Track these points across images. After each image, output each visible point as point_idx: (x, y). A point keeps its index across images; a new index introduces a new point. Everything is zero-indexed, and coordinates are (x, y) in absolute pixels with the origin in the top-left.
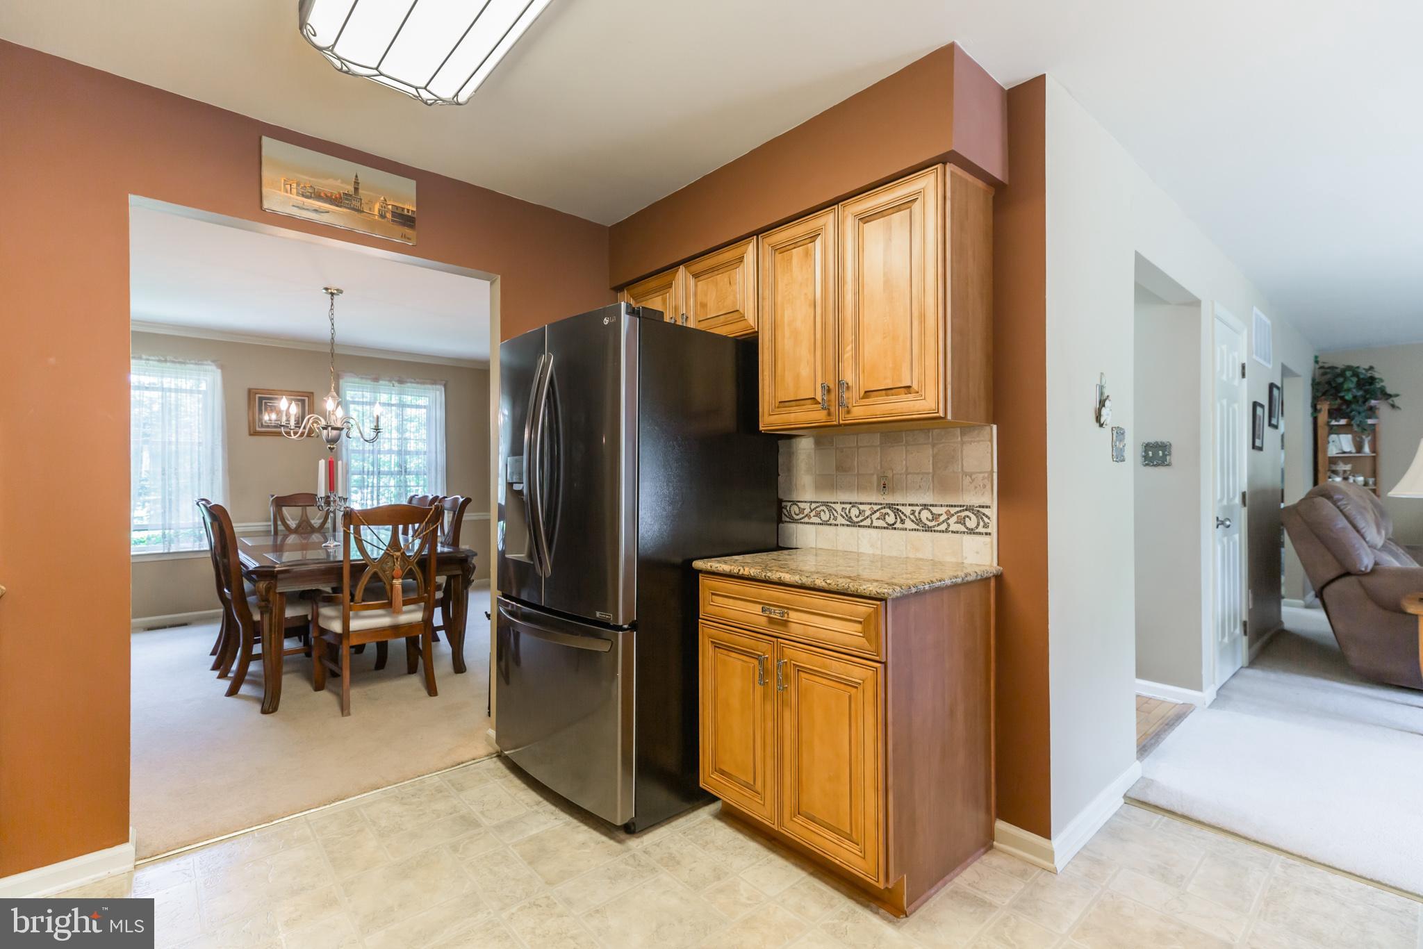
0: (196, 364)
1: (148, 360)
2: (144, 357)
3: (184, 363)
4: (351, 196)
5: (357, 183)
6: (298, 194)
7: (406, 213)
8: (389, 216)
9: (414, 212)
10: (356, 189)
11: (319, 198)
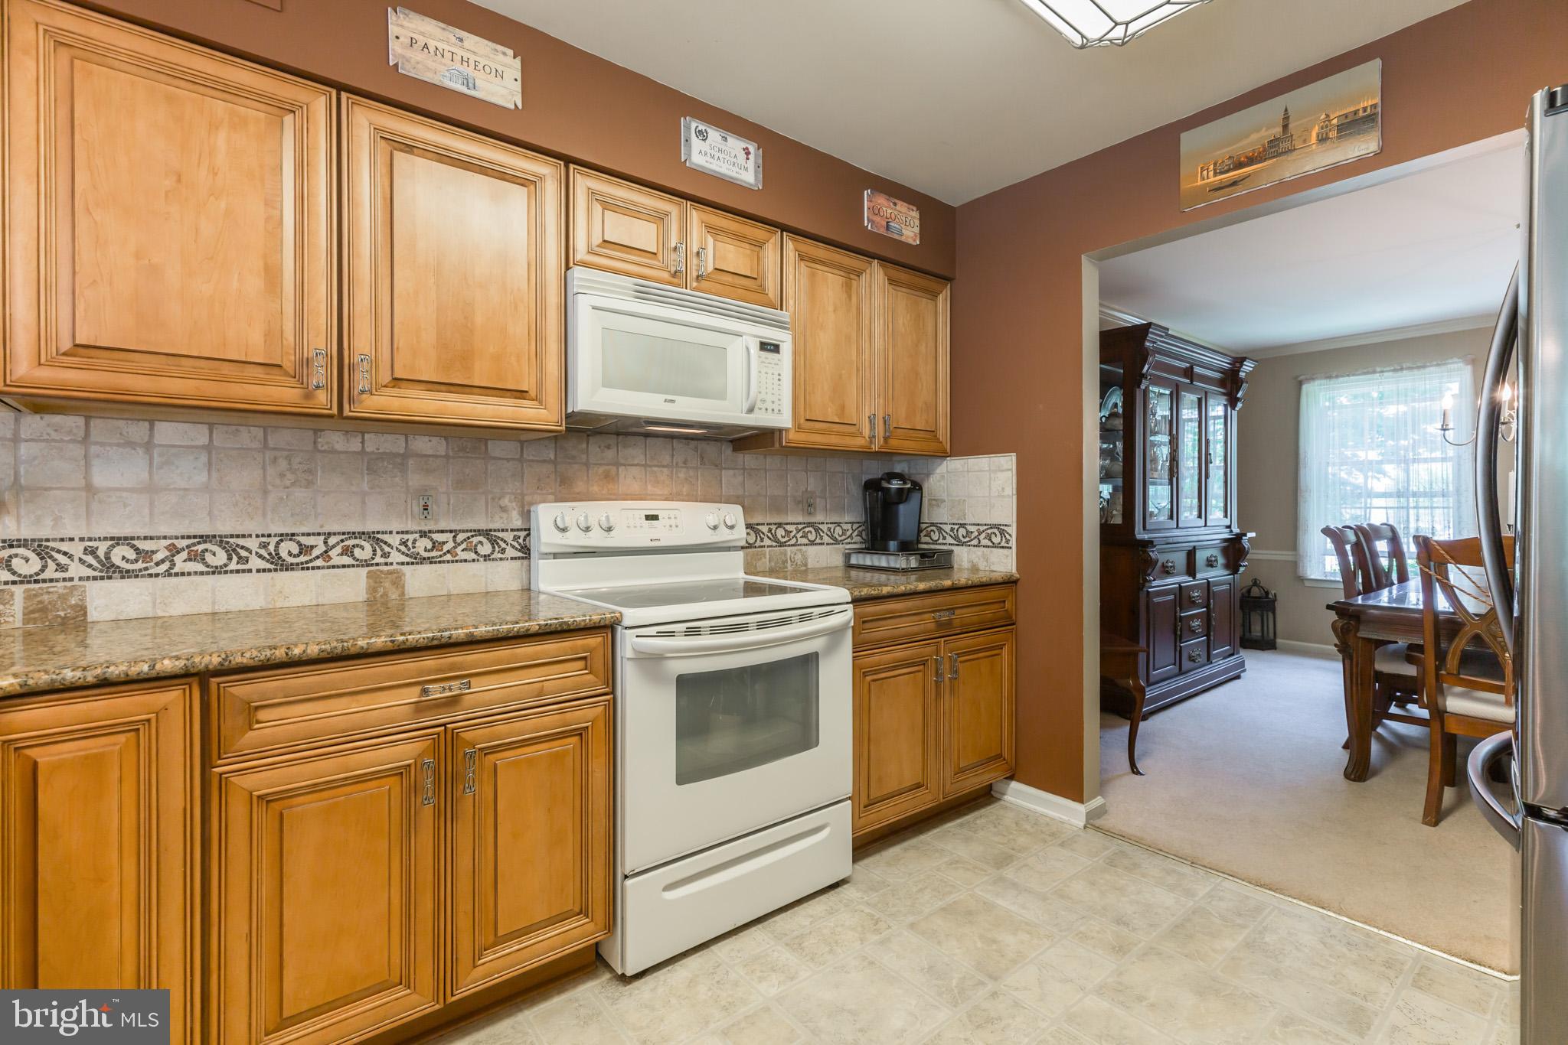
0: (1438, 365)
1: (1382, 372)
2: (1378, 369)
3: (1424, 367)
4: (1277, 139)
5: (1286, 118)
6: (1215, 174)
7: (1361, 114)
8: (1333, 134)
9: (1374, 106)
10: (1285, 127)
11: (1240, 165)
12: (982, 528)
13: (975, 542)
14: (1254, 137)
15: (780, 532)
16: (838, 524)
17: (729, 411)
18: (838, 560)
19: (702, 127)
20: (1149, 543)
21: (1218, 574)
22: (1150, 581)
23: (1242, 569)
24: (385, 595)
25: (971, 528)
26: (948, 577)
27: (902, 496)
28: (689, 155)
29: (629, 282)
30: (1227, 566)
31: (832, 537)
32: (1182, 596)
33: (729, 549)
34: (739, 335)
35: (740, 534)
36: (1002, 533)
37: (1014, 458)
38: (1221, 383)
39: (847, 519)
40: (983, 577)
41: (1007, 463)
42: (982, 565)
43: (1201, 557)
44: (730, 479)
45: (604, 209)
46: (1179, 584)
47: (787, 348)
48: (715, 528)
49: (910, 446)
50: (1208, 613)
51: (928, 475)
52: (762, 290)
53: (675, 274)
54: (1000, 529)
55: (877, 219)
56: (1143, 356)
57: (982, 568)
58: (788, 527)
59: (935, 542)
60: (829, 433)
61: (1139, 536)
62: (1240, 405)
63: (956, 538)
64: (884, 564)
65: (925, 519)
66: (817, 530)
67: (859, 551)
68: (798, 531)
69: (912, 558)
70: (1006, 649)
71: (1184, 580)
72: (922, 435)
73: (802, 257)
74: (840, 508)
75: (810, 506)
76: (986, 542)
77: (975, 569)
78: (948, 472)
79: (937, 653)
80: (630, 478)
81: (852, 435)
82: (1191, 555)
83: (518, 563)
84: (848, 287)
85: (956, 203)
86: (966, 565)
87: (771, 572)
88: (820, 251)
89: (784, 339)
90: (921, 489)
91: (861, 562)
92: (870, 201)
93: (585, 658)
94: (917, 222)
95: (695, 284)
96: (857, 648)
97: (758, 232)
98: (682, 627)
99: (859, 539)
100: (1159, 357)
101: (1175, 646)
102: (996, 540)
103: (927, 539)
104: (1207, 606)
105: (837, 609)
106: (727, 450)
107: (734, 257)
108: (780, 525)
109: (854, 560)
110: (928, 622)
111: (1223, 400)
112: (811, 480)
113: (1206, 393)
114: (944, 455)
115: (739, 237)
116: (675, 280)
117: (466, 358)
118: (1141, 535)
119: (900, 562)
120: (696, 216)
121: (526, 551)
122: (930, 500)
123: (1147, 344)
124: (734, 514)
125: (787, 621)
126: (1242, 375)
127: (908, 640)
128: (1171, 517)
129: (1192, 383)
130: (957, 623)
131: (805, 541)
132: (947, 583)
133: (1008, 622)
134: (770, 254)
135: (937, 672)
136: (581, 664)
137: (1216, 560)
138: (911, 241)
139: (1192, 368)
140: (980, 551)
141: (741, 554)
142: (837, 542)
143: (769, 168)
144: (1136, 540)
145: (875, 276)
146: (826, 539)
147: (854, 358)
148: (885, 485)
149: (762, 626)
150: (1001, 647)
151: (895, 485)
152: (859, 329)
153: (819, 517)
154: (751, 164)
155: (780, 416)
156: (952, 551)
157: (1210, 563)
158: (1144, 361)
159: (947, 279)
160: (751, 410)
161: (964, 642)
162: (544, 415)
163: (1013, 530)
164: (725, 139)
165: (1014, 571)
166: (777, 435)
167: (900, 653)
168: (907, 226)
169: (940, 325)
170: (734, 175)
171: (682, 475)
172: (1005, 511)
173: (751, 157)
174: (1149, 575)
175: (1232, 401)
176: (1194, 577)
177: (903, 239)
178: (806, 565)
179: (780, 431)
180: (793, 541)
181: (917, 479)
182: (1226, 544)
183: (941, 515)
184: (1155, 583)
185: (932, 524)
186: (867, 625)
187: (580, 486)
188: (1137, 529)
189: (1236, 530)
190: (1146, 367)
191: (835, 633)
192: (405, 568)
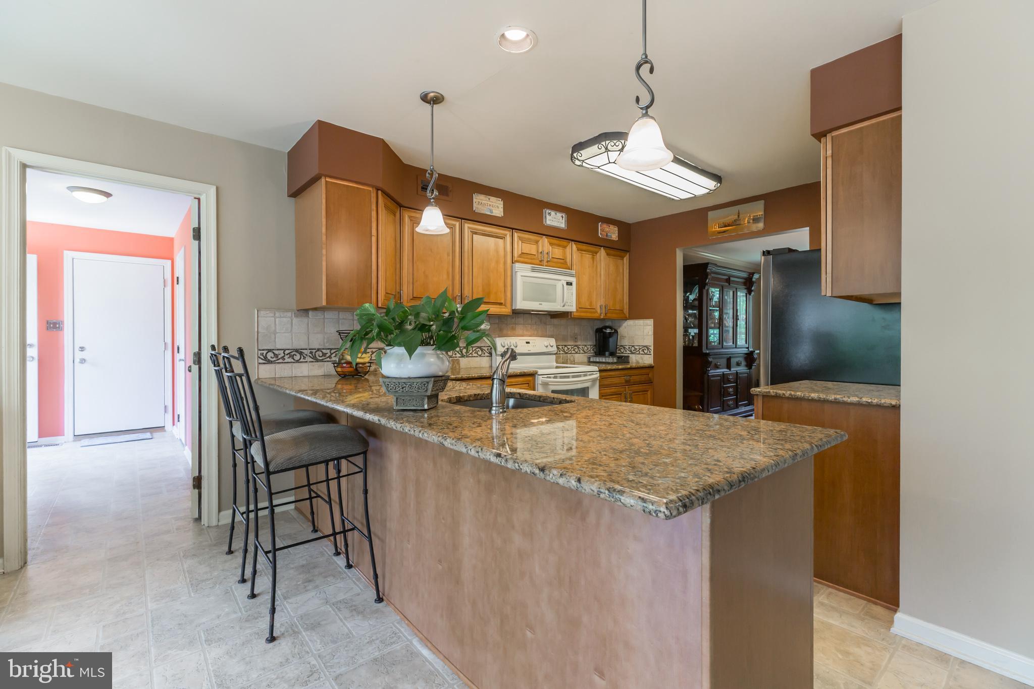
4: (736, 220)
5: (739, 213)
6: (719, 228)
7: (758, 216)
8: (751, 221)
9: (762, 215)
10: (739, 216)
11: (725, 226)
12: (641, 347)
13: (638, 352)
14: (730, 218)
15: (566, 348)
16: (586, 346)
17: (557, 307)
18: (586, 360)
19: (549, 212)
20: (708, 355)
21: (742, 369)
22: (709, 370)
23: (753, 367)
24: (455, 367)
25: (636, 347)
26: (628, 365)
27: (610, 335)
28: (546, 222)
29: (529, 266)
30: (747, 366)
31: (583, 351)
32: (724, 378)
33: (551, 354)
34: (560, 280)
35: (554, 349)
36: (648, 349)
37: (652, 321)
38: (745, 284)
39: (589, 343)
40: (641, 365)
41: (650, 322)
42: (640, 361)
43: (734, 361)
44: (550, 329)
45: (522, 242)
46: (723, 372)
47: (574, 284)
48: (547, 346)
49: (614, 316)
50: (737, 385)
51: (620, 326)
52: (566, 263)
53: (541, 261)
54: (647, 347)
55: (603, 233)
56: (706, 275)
57: (640, 362)
58: (569, 347)
59: (622, 353)
60: (587, 312)
61: (704, 352)
62: (753, 293)
63: (631, 351)
64: (604, 361)
65: (619, 344)
66: (578, 348)
67: (593, 356)
68: (572, 348)
69: (615, 358)
70: (649, 392)
71: (726, 371)
72: (618, 312)
73: (578, 250)
74: (586, 340)
75: (576, 338)
76: (641, 352)
77: (638, 362)
78: (627, 325)
79: (625, 391)
80: (519, 329)
81: (594, 313)
82: (729, 360)
83: (488, 357)
84: (593, 258)
85: (630, 222)
86: (634, 361)
87: (563, 363)
88: (584, 247)
89: (573, 280)
90: (617, 332)
91: (595, 360)
92: (601, 226)
93: (528, 383)
94: (617, 232)
95: (546, 264)
96: (601, 386)
97: (564, 243)
98: (553, 376)
99: (592, 352)
100: (713, 275)
101: (721, 400)
102: (646, 352)
103: (619, 352)
104: (736, 383)
105: (594, 373)
106: (549, 318)
107: (557, 252)
108: (565, 346)
109: (591, 360)
110: (622, 380)
111: (745, 291)
112: (576, 329)
113: (736, 289)
114: (626, 319)
115: (559, 245)
116: (541, 263)
117: (489, 294)
118: (705, 351)
119: (610, 360)
120: (545, 240)
121: (491, 354)
122: (620, 337)
123: (708, 271)
124: (552, 341)
125: (580, 376)
126: (754, 280)
127: (615, 385)
128: (720, 344)
129: (729, 284)
130: (632, 381)
131: (574, 352)
132: (629, 366)
133: (650, 382)
134: (568, 250)
135: (625, 397)
136: (527, 385)
137: (741, 363)
138: (615, 239)
139: (729, 278)
140: (640, 356)
141: (554, 356)
142: (585, 353)
143: (569, 222)
144: (703, 353)
145: (602, 252)
146: (582, 351)
147: (595, 284)
148: (604, 331)
149: (573, 377)
150: (647, 391)
151: (608, 331)
152: (597, 275)
153: (579, 343)
154: (564, 221)
155: (572, 307)
156: (629, 356)
157: (738, 364)
158: (706, 278)
159: (629, 251)
160: (564, 306)
161: (635, 388)
162: (505, 310)
163: (652, 348)
164: (556, 214)
165: (652, 363)
166: (569, 314)
167: (613, 390)
168: (613, 234)
169: (625, 269)
170: (559, 225)
171: (535, 327)
172: (649, 341)
173: (564, 218)
174: (709, 367)
175: (749, 292)
176: (730, 370)
177: (612, 239)
178: (574, 361)
179: (571, 312)
180: (570, 352)
181: (616, 328)
182: (746, 356)
183: (626, 342)
184: (711, 371)
185: (621, 346)
186: (603, 380)
187: (505, 332)
188: (703, 348)
189: (751, 349)
190: (708, 280)
191: (594, 380)
192: (460, 358)
